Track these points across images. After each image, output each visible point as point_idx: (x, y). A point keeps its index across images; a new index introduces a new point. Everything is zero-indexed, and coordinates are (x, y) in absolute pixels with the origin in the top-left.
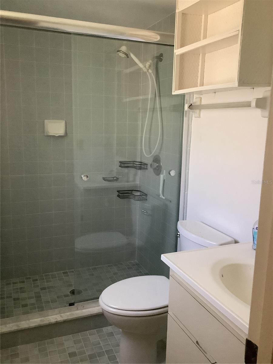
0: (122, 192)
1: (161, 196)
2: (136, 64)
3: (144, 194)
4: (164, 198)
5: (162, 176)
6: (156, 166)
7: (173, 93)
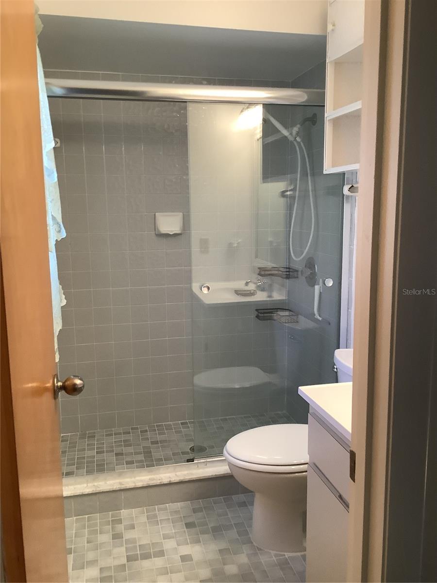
1: (317, 316)
3: (295, 314)
5: (317, 287)
6: (310, 273)
7: (325, 172)
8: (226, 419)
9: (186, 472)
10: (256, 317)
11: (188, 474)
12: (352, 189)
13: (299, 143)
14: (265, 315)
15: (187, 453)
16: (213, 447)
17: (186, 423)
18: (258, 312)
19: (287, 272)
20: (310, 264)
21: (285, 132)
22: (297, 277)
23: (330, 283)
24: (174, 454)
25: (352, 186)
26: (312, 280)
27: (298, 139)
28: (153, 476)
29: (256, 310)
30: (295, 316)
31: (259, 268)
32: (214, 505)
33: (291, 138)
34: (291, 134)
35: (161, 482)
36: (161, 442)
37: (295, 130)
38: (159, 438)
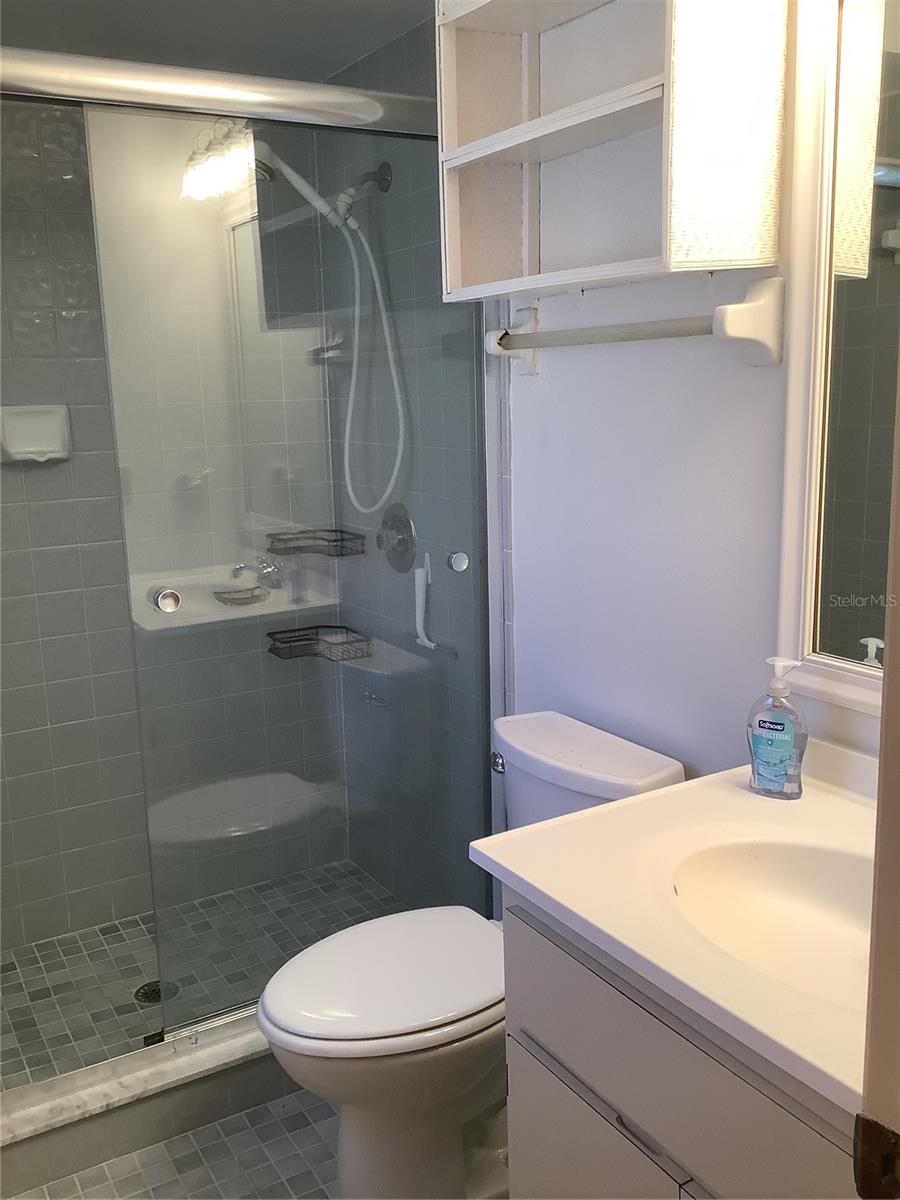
0: (284, 635)
1: (423, 640)
2: (305, 202)
3: (362, 638)
4: (432, 645)
5: (420, 576)
6: (397, 541)
7: (446, 299)
8: (213, 903)
9: (145, 1073)
10: (270, 650)
11: (151, 1074)
12: (505, 340)
13: (353, 233)
14: (293, 644)
15: (131, 1008)
16: (191, 980)
17: (115, 929)
18: (274, 640)
19: (336, 541)
20: (396, 519)
21: (320, 205)
22: (363, 552)
23: (462, 563)
24: (96, 1017)
25: (507, 334)
26: (404, 558)
27: (353, 224)
28: (58, 1101)
29: (269, 635)
30: (364, 641)
31: (268, 536)
32: (226, 1139)
33: (334, 219)
34: (335, 209)
35: (83, 1113)
36: (58, 989)
37: (344, 200)
38: (49, 980)
